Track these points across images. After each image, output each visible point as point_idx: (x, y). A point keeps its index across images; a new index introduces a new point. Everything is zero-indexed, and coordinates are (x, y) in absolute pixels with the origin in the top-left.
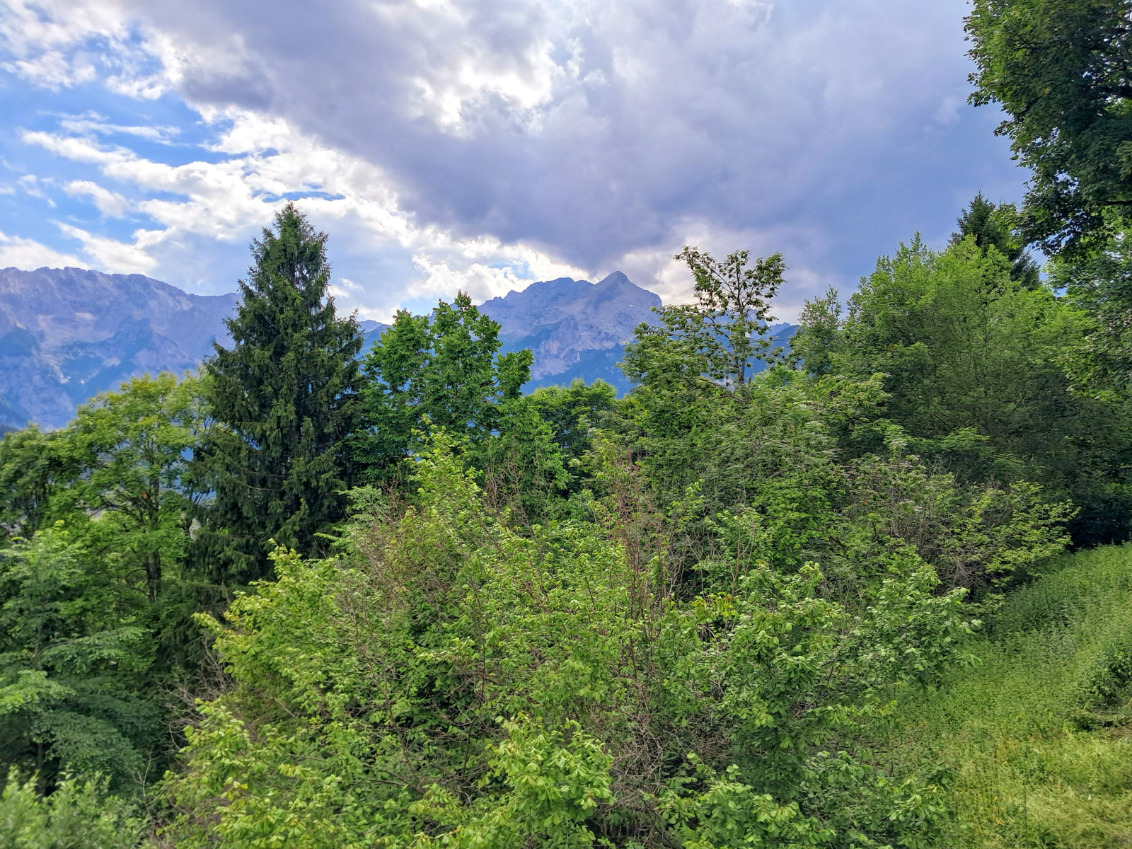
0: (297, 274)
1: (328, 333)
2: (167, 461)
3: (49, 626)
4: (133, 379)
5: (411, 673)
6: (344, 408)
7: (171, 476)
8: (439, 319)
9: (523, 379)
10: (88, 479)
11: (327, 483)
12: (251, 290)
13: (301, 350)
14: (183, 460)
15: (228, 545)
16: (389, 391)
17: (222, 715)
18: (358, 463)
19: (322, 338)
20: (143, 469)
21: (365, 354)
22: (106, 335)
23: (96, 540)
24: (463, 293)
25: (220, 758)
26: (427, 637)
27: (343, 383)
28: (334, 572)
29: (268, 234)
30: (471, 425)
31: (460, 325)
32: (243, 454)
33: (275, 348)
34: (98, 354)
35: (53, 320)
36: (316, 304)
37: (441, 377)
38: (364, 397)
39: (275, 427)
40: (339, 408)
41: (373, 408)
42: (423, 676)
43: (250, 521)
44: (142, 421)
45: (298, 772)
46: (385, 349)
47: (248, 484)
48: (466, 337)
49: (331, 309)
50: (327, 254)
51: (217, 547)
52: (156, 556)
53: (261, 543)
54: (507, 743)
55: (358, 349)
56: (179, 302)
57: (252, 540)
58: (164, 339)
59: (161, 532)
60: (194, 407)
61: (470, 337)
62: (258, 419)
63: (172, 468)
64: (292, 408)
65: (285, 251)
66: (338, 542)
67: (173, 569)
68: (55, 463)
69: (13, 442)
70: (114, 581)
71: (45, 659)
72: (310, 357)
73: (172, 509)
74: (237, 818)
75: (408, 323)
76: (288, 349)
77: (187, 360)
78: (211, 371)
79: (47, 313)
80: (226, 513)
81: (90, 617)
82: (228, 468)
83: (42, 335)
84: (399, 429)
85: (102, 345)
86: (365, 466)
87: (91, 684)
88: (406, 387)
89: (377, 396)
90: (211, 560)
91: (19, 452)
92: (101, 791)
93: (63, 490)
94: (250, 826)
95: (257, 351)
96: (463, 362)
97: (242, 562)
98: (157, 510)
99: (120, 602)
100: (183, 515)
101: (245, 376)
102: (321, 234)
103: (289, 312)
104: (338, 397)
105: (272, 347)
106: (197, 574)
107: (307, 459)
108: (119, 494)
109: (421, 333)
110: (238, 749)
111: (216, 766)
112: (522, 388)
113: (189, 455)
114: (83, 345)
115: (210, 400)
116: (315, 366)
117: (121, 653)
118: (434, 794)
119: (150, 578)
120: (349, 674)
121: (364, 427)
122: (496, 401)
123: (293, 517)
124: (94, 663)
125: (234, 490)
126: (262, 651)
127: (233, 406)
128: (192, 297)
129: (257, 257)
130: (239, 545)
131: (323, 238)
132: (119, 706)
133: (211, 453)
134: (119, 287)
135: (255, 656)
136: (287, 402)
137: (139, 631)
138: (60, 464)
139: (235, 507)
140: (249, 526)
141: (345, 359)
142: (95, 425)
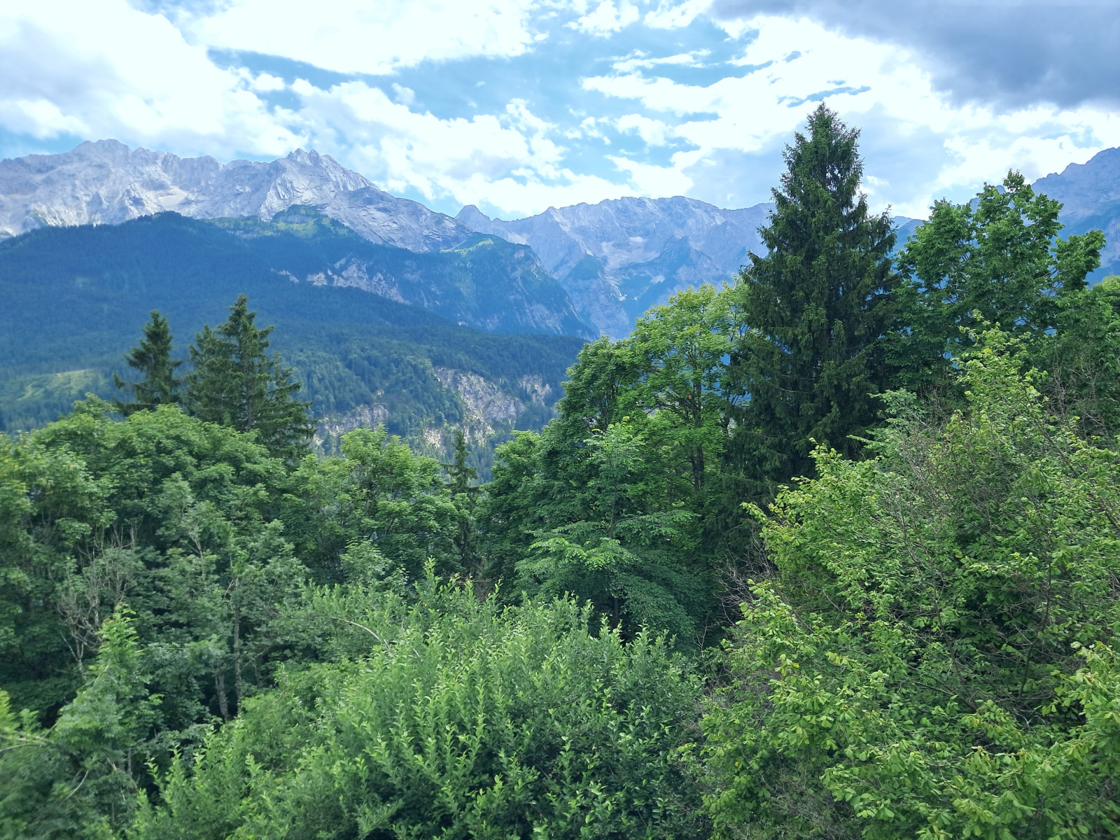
0: (828, 175)
1: (859, 233)
2: (708, 366)
3: (620, 503)
4: (678, 293)
5: (957, 583)
6: (876, 309)
7: (712, 379)
8: (984, 206)
9: (1090, 266)
10: (645, 383)
11: (858, 387)
12: (783, 198)
13: (832, 253)
14: (722, 365)
15: (762, 444)
16: (924, 290)
17: (771, 598)
18: (889, 366)
19: (854, 238)
20: (688, 373)
21: (899, 250)
22: (653, 255)
23: (653, 433)
24: (1014, 172)
25: (772, 636)
26: (975, 548)
27: (875, 283)
28: (874, 474)
29: (800, 138)
30: (1020, 322)
31: (1008, 209)
32: (776, 358)
33: (808, 251)
34: (648, 273)
35: (613, 245)
36: (848, 203)
37: (984, 269)
38: (897, 297)
39: (806, 331)
40: (870, 309)
41: (906, 307)
42: (972, 587)
43: (782, 422)
44: (687, 330)
45: (845, 661)
46: (920, 244)
47: (781, 386)
48: (1017, 222)
49: (863, 207)
50: (859, 151)
51: (752, 445)
52: (699, 450)
53: (793, 443)
54: (1085, 672)
55: (891, 246)
56: (713, 218)
57: (785, 440)
58: (700, 254)
59: (704, 429)
60: (730, 315)
61: (1022, 222)
62: (790, 323)
63: (712, 372)
64: (823, 311)
65: (817, 152)
66: (871, 445)
67: (713, 463)
68: (621, 368)
69: (591, 350)
70: (666, 470)
71: (618, 530)
72: (842, 258)
73: (712, 409)
74: (789, 693)
75: (948, 213)
76: (819, 252)
77: (721, 273)
78: (747, 280)
79: (609, 240)
80: (761, 413)
81: (649, 499)
82: (762, 372)
83: (605, 260)
84: (934, 329)
85: (651, 264)
86: (898, 369)
87: (652, 555)
88: (943, 284)
89: (911, 295)
90: (748, 456)
91: (594, 359)
92: (669, 646)
93: (627, 391)
94: (801, 702)
95: (789, 257)
96: (1012, 252)
97: (775, 461)
98: (700, 410)
99: (671, 488)
100: (722, 415)
101: (777, 283)
102: (853, 131)
103: (820, 214)
104: (869, 298)
105: (803, 252)
106: (735, 468)
107: (837, 362)
108: (669, 395)
109: (962, 222)
110: (787, 631)
111: (769, 642)
112: (1089, 277)
113: (726, 360)
114: (636, 266)
115: (745, 307)
116: (846, 268)
117: (675, 532)
118: (989, 710)
119: (695, 469)
120: (891, 575)
121: (896, 329)
122: (1054, 294)
123: (824, 419)
124: (653, 538)
125: (767, 393)
126: (805, 544)
127: (767, 312)
128: (725, 212)
129: (789, 163)
130: (772, 444)
131: (855, 134)
132: (676, 578)
133: (746, 358)
134: (663, 210)
135: (799, 548)
136: (818, 306)
137: (688, 514)
138: (624, 369)
139: (768, 408)
140: (781, 427)
141: (877, 258)
142: (650, 335)
